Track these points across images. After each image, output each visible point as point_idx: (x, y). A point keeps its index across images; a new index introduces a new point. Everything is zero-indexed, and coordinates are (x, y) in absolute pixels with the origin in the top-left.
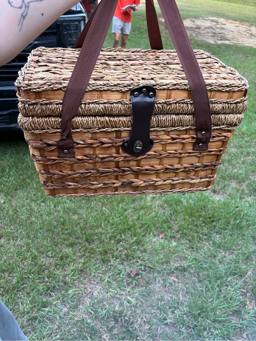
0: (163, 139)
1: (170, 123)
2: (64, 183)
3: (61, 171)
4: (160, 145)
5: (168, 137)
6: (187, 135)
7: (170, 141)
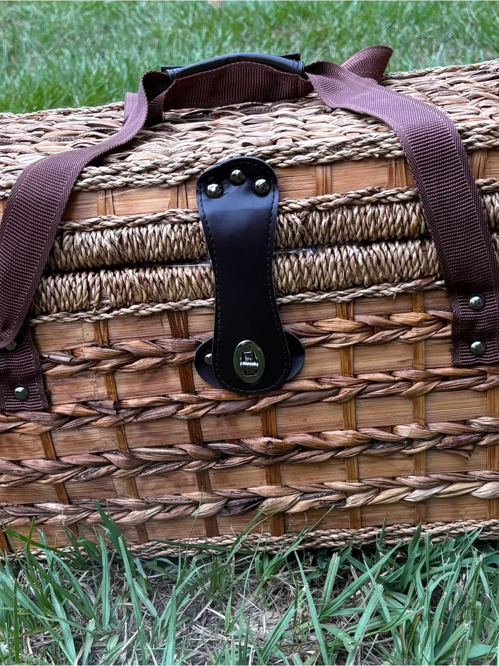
0: (332, 332)
1: (342, 275)
2: (32, 505)
3: (18, 463)
4: (329, 355)
5: (348, 324)
6: (413, 314)
7: (356, 338)
